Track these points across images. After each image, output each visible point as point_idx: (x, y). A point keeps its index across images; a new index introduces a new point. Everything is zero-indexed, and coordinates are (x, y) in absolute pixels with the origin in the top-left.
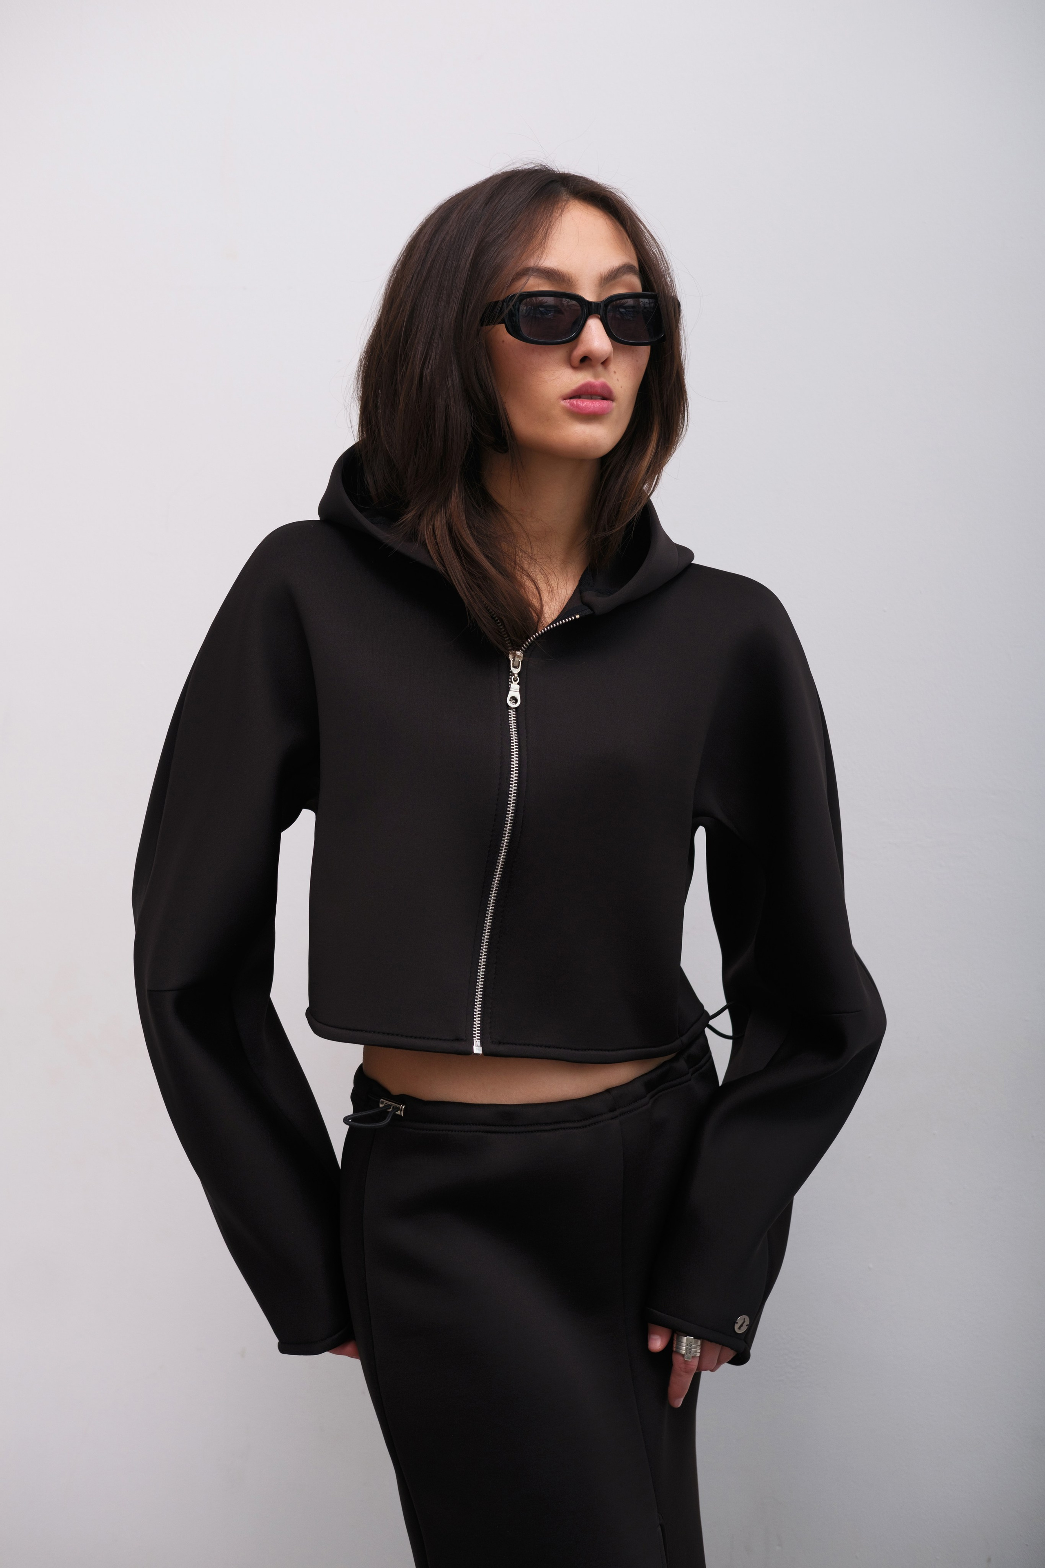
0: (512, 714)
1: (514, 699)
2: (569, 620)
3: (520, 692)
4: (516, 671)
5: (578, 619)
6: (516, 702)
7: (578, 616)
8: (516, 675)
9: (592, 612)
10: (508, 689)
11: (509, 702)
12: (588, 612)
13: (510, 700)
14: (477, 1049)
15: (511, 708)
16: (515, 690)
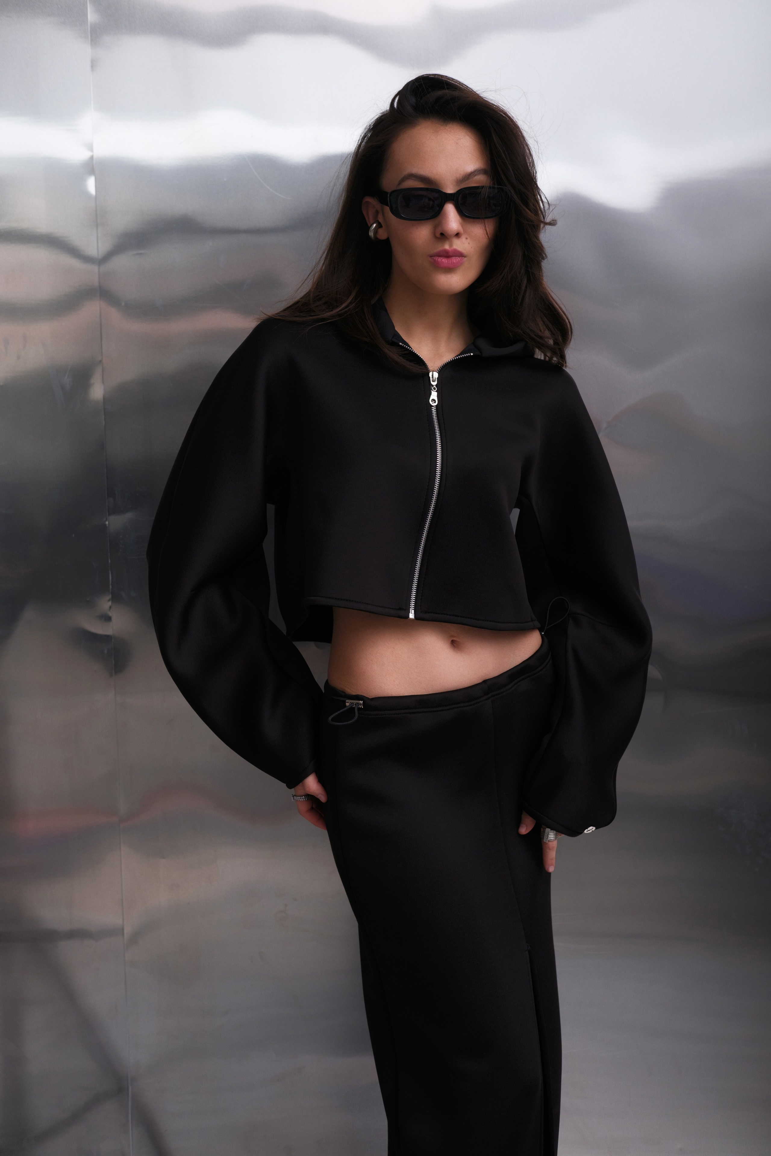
0: (434, 410)
1: (434, 400)
2: (466, 355)
3: (437, 396)
4: (434, 384)
5: (472, 355)
6: (435, 402)
7: (472, 354)
8: (435, 386)
9: (480, 354)
10: (430, 394)
11: (431, 403)
12: (478, 353)
13: (432, 401)
14: (412, 616)
15: (433, 406)
16: (434, 395)
